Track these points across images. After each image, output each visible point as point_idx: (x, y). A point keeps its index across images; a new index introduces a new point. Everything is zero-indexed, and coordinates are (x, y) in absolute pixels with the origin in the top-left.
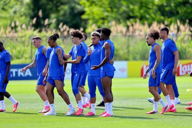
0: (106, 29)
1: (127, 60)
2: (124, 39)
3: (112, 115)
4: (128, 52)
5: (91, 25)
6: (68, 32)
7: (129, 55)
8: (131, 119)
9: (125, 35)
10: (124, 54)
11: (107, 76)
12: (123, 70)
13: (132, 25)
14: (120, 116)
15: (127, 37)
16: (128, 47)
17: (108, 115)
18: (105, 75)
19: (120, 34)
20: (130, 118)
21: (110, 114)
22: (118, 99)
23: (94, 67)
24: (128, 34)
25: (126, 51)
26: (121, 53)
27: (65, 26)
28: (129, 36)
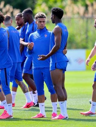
0: (57, 9)
1: (85, 48)
2: (81, 22)
3: (67, 117)
4: (87, 38)
5: (41, 5)
6: (12, 13)
7: (87, 42)
8: (90, 123)
9: (83, 17)
10: (82, 40)
11: (58, 68)
12: (80, 61)
13: (92, 5)
14: (77, 118)
15: (85, 20)
16: (87, 31)
17: (61, 118)
18: (55, 67)
19: (76, 16)
20: (89, 121)
21: (64, 115)
22: (74, 97)
23: (41, 58)
24: (87, 16)
25: (84, 37)
26: (78, 39)
27: (8, 7)
28: (88, 18)
